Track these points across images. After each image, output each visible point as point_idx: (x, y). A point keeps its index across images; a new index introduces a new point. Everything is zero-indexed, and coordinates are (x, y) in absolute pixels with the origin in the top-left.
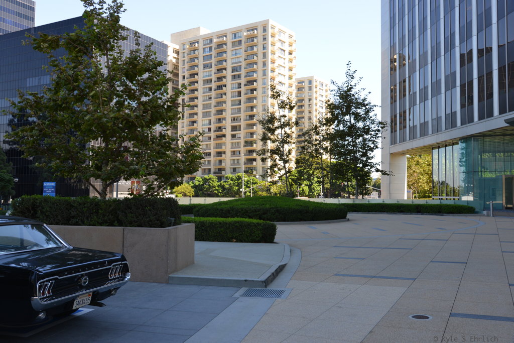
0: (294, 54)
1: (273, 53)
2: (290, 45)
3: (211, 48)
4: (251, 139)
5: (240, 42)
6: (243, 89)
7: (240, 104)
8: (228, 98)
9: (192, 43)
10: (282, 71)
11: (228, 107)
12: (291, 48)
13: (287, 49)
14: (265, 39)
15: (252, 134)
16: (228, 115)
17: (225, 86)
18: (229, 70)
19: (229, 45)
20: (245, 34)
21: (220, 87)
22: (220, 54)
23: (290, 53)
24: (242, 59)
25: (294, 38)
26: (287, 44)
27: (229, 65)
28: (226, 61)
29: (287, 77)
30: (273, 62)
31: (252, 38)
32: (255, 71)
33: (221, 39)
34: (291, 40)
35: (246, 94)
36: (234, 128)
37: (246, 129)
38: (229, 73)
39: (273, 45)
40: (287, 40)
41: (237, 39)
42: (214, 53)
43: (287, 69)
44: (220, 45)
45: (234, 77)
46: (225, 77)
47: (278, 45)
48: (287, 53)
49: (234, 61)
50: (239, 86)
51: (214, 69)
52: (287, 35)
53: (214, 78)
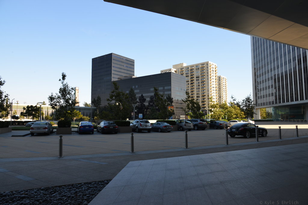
0: (217, 71)
1: (210, 72)
2: (215, 69)
3: (188, 71)
4: (204, 100)
5: (199, 68)
6: (200, 84)
7: (199, 89)
8: (195, 87)
9: (182, 69)
10: (213, 77)
11: (195, 90)
13: (214, 70)
14: (207, 68)
15: (204, 99)
16: (195, 92)
17: (194, 83)
18: (195, 78)
19: (195, 69)
20: (201, 66)
21: (192, 84)
22: (191, 73)
24: (200, 74)
25: (216, 66)
26: (214, 68)
27: (195, 76)
28: (194, 75)
29: (215, 79)
30: (210, 75)
31: (203, 67)
32: (204, 78)
33: (192, 68)
35: (201, 86)
36: (198, 97)
37: (202, 97)
38: (195, 79)
39: (210, 69)
41: (197, 68)
42: (189, 72)
43: (215, 76)
44: (191, 70)
45: (197, 80)
46: (194, 80)
47: (212, 69)
48: (214, 71)
49: (197, 75)
50: (199, 83)
51: (190, 77)
52: (214, 65)
53: (190, 80)
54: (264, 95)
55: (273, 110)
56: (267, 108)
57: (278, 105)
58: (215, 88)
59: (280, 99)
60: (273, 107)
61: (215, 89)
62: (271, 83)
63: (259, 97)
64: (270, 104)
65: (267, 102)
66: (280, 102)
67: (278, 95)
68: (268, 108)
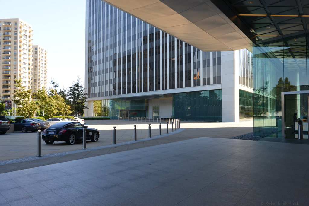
0: (32, 37)
1: (21, 37)
2: (30, 33)
4: (7, 84)
6: (2, 56)
10: (25, 47)
12: (30, 34)
13: (28, 34)
14: (16, 29)
15: (7, 81)
20: (3, 24)
23: (30, 37)
24: (1, 38)
25: (31, 29)
26: (28, 32)
29: (28, 50)
30: (21, 42)
31: (8, 27)
32: (10, 46)
34: (30, 30)
35: (4, 58)
37: (4, 78)
39: (21, 33)
40: (28, 30)
43: (28, 46)
47: (23, 33)
48: (28, 37)
52: (28, 27)
54: (100, 82)
55: (110, 104)
56: (103, 101)
57: (117, 96)
58: (27, 64)
59: (119, 88)
60: (111, 99)
61: (27, 66)
62: (110, 64)
63: (93, 84)
64: (107, 95)
65: (103, 92)
66: (119, 93)
67: (118, 83)
68: (105, 101)
